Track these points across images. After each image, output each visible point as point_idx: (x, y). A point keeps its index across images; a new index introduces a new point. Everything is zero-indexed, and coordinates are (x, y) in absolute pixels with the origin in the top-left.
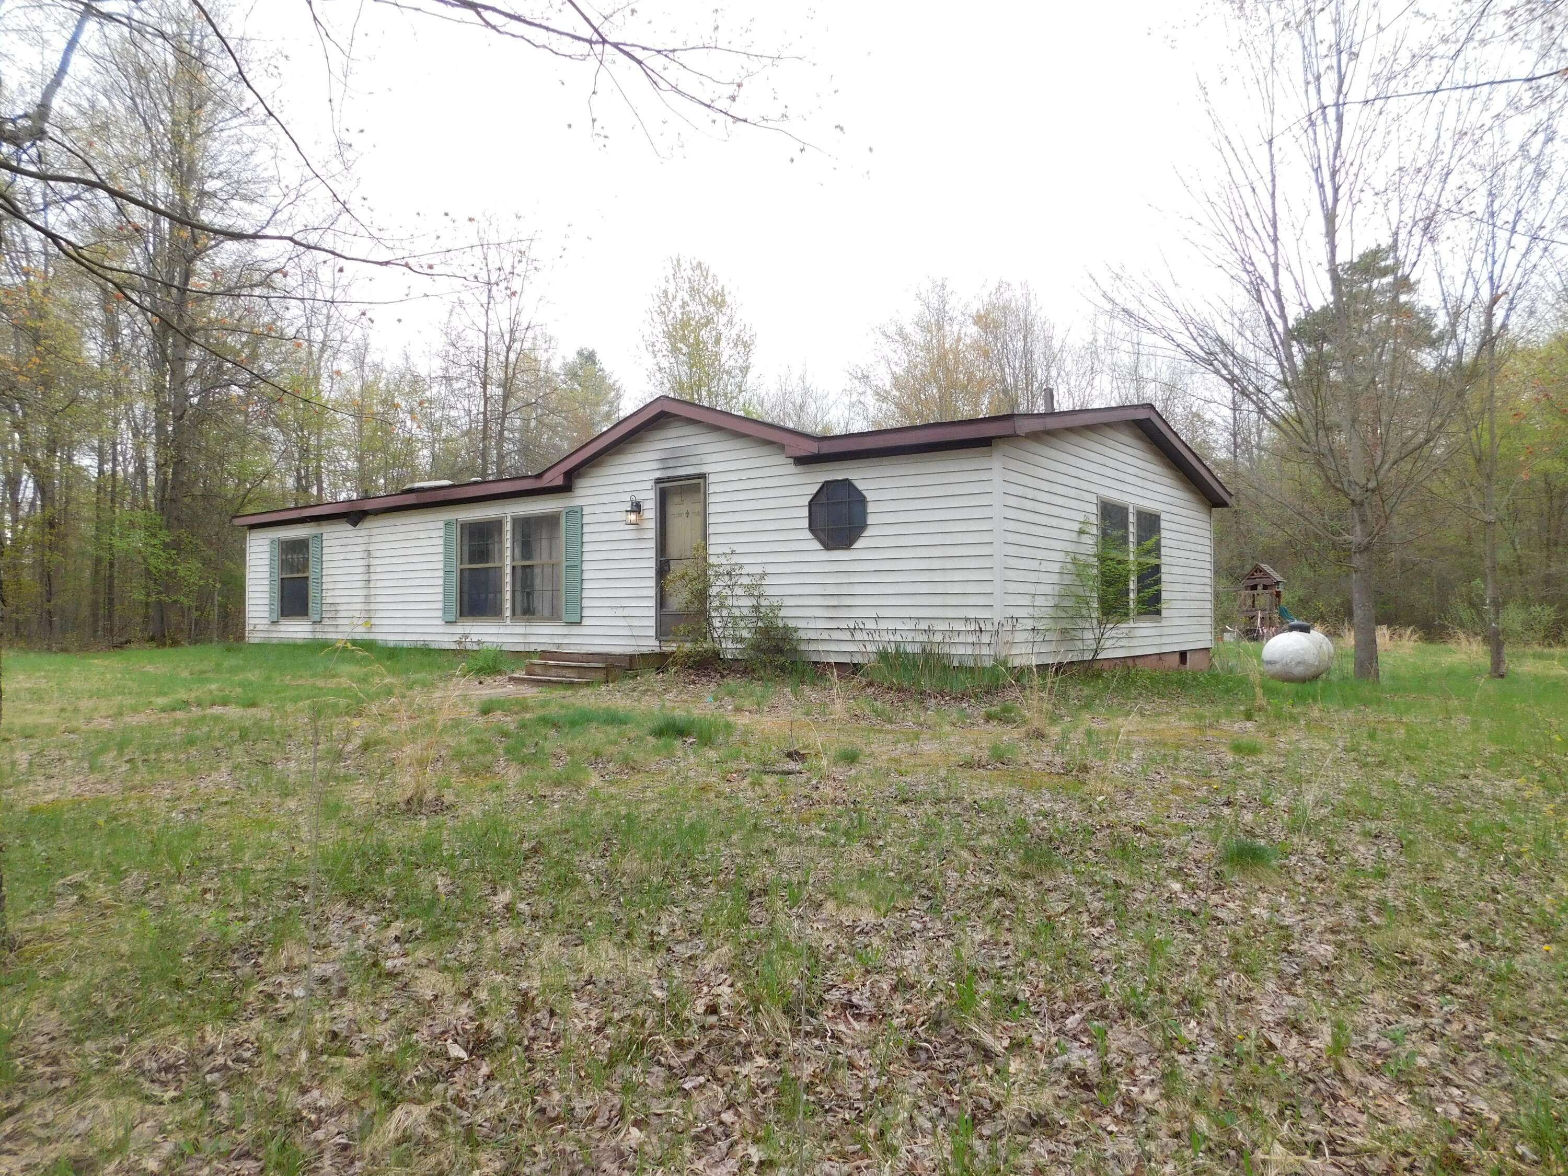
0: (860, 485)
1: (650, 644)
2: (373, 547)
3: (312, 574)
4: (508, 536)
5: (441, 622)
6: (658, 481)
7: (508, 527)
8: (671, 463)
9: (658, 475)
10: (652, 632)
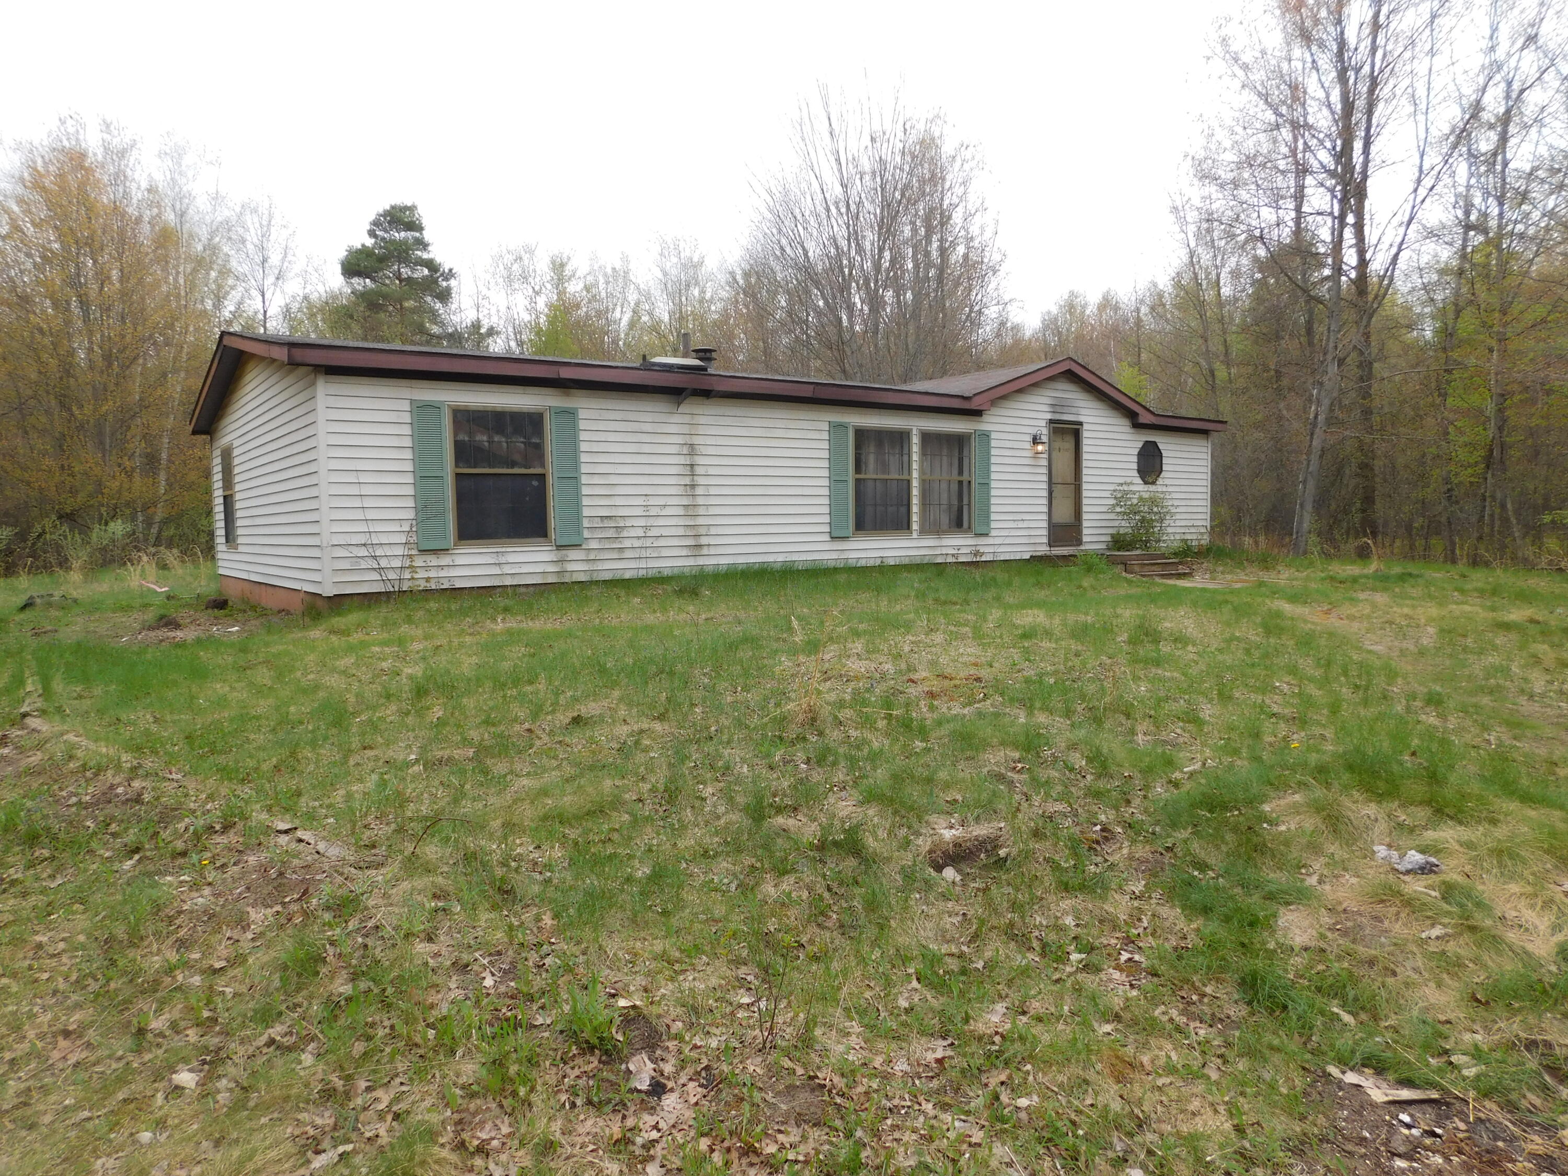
0: (1161, 446)
1: (1043, 550)
2: (697, 440)
3: (553, 468)
4: (915, 449)
5: (827, 538)
6: (1051, 421)
7: (915, 440)
8: (1058, 409)
9: (1049, 416)
10: (1045, 540)
